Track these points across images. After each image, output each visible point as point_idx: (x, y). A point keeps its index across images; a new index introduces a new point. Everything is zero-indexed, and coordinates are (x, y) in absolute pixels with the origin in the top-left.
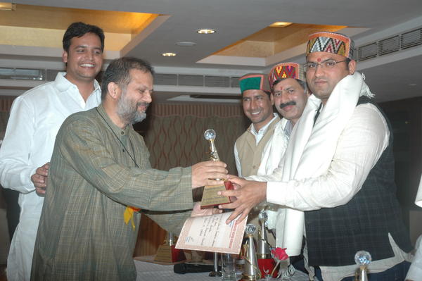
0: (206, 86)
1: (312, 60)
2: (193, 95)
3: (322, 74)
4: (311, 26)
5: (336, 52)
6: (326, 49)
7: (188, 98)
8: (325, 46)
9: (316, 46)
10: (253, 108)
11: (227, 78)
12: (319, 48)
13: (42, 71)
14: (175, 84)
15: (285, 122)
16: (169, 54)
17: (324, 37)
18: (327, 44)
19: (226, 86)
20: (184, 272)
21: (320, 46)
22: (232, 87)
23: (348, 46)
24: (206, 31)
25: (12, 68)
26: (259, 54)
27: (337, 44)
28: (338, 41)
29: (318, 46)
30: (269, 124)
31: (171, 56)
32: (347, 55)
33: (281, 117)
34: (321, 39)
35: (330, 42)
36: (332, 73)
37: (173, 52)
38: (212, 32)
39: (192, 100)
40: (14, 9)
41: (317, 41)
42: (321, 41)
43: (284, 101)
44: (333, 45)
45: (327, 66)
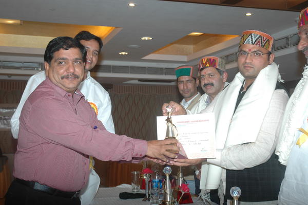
0: (148, 74)
1: (244, 49)
2: (140, 80)
3: (250, 61)
4: (216, 35)
5: (263, 46)
6: (256, 43)
7: (136, 82)
8: (256, 41)
9: (249, 40)
10: (185, 88)
11: (162, 69)
12: (251, 42)
13: (41, 64)
14: (127, 73)
16: (123, 53)
17: (256, 34)
18: (257, 39)
19: (162, 74)
20: (126, 198)
21: (252, 40)
22: (165, 74)
23: (271, 43)
24: (147, 38)
25: (21, 62)
26: (182, 53)
27: (264, 41)
28: (265, 38)
29: (250, 40)
31: (125, 55)
32: (270, 50)
34: (253, 35)
35: (260, 38)
37: (126, 52)
38: (151, 39)
39: (140, 83)
40: (22, 24)
41: (250, 37)
42: (253, 37)
43: (206, 82)
44: (262, 41)
45: (255, 56)
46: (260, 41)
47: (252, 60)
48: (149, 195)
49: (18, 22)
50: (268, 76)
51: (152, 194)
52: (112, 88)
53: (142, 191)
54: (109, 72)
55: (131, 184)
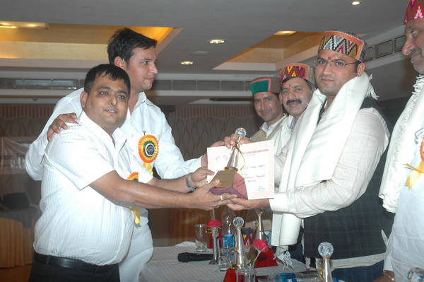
0: (223, 90)
1: (323, 57)
2: (212, 99)
3: (330, 73)
5: (347, 53)
6: (338, 49)
7: (207, 102)
8: (338, 46)
9: (329, 44)
10: (263, 109)
11: (241, 82)
12: (331, 47)
13: (76, 81)
14: (194, 89)
15: (291, 118)
16: (187, 63)
18: (339, 43)
19: (241, 89)
21: (333, 45)
22: (246, 90)
23: (361, 48)
24: (217, 41)
25: (50, 80)
26: (269, 60)
27: (349, 46)
28: (351, 42)
29: (331, 45)
31: (189, 65)
32: (358, 57)
33: (288, 114)
34: (334, 38)
35: (344, 43)
36: (340, 73)
37: (190, 61)
38: (223, 42)
39: (212, 102)
40: (48, 27)
41: (331, 40)
42: (335, 40)
43: (291, 98)
44: (346, 46)
45: (336, 66)
46: (344, 46)
47: (333, 72)
49: (42, 25)
50: (353, 91)
52: (175, 111)
54: (169, 89)
55: (195, 242)
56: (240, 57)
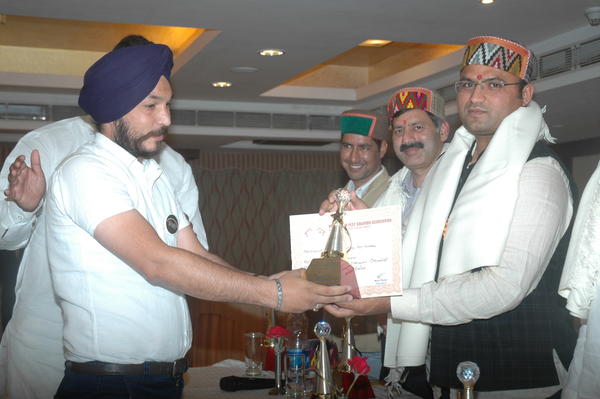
0: (275, 127)
1: (469, 76)
2: (257, 141)
3: (481, 100)
4: (417, 46)
5: (507, 69)
6: (492, 62)
7: (249, 145)
8: (492, 58)
9: (478, 56)
10: (354, 160)
11: (303, 117)
12: (481, 60)
13: (45, 108)
14: (231, 126)
16: (222, 84)
17: (492, 45)
18: (494, 55)
19: (302, 127)
20: (233, 389)
21: (484, 57)
22: (311, 129)
23: (526, 61)
24: (271, 52)
25: (3, 104)
26: (346, 83)
27: (509, 57)
28: (511, 52)
29: (481, 57)
30: (371, 181)
31: (225, 87)
32: (523, 75)
34: (486, 47)
35: (500, 53)
36: (496, 100)
37: (227, 81)
38: (280, 53)
39: (256, 146)
40: (5, 21)
41: (480, 50)
42: (486, 50)
43: (407, 141)
44: (504, 58)
45: (490, 88)
46: (501, 57)
47: (485, 98)
48: (283, 382)
50: (518, 129)
51: (290, 380)
52: (198, 158)
53: (269, 375)
54: (192, 123)
55: (243, 360)
56: (302, 78)
